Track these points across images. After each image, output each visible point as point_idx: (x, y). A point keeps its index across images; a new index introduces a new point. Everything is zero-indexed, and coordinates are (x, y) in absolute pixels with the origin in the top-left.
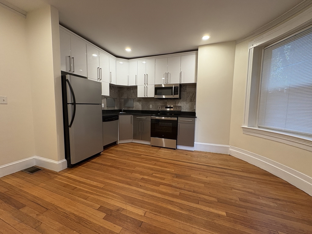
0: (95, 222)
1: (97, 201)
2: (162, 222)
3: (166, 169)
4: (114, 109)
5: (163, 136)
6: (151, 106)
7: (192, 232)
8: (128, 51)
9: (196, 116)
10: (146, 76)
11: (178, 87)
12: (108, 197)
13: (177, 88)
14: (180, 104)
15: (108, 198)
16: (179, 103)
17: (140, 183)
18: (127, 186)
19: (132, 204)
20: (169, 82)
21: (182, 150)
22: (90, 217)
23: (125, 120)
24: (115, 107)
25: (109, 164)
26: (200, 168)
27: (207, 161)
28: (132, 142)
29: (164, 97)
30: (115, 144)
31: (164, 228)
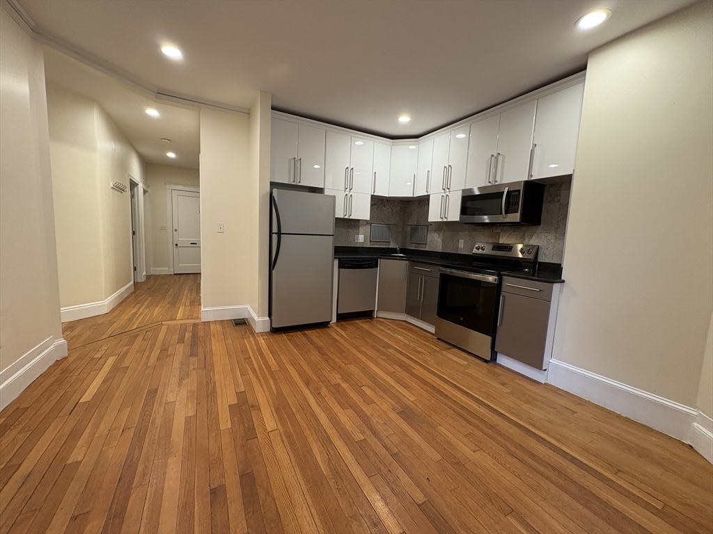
0: (219, 403)
1: (248, 383)
2: (275, 456)
3: (402, 390)
4: (387, 247)
5: (462, 319)
6: (461, 243)
7: (293, 501)
8: (404, 120)
9: (563, 278)
10: (448, 169)
11: (519, 191)
12: (264, 386)
13: (517, 193)
14: (536, 241)
15: (262, 386)
16: (534, 238)
17: (324, 391)
18: (301, 384)
19: (277, 410)
20: (498, 179)
21: (508, 369)
22: (222, 395)
23: (393, 270)
24: (391, 243)
25: (320, 344)
26: (491, 426)
27: (549, 421)
28: (406, 321)
29: (486, 219)
30: (368, 315)
31: (267, 463)
